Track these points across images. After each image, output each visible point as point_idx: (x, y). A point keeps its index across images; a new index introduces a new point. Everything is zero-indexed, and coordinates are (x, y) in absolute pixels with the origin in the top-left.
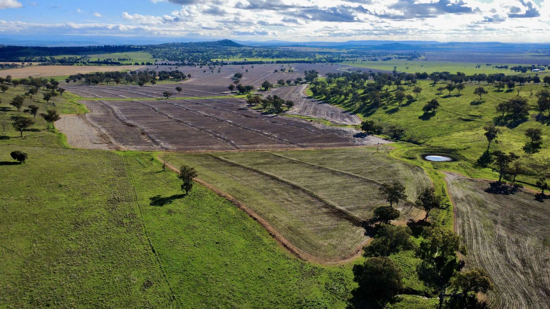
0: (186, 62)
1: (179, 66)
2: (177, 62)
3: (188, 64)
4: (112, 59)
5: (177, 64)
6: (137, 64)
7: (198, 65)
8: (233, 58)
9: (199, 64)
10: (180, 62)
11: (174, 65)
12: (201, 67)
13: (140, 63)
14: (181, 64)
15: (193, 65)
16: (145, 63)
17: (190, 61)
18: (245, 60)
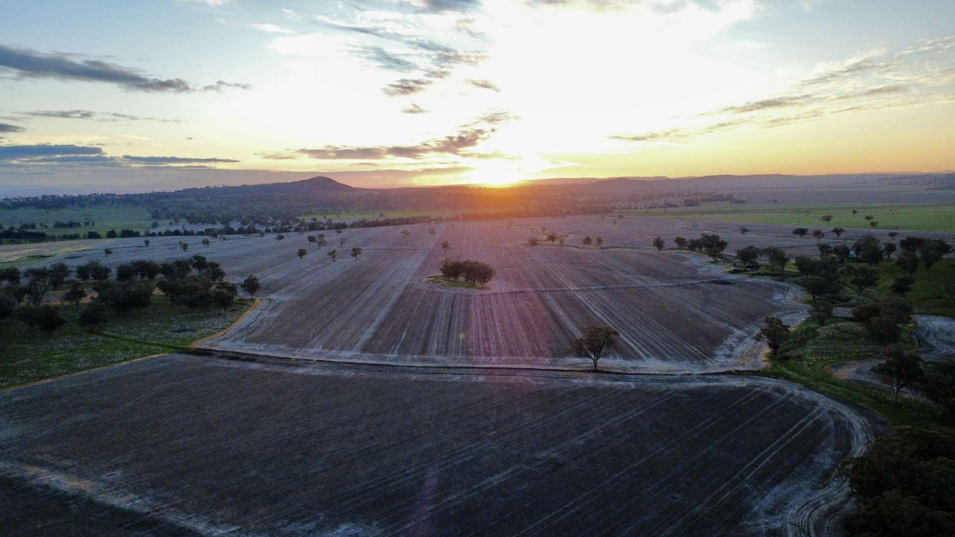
0: (235, 225)
1: (215, 236)
2: (210, 226)
3: (241, 231)
4: (38, 226)
5: (208, 232)
6: (93, 236)
7: (268, 231)
8: (348, 211)
9: (271, 228)
10: (219, 226)
11: (200, 233)
12: (281, 238)
13: (103, 234)
14: (221, 232)
15: (255, 231)
16: (118, 231)
17: (244, 223)
18: (382, 215)
